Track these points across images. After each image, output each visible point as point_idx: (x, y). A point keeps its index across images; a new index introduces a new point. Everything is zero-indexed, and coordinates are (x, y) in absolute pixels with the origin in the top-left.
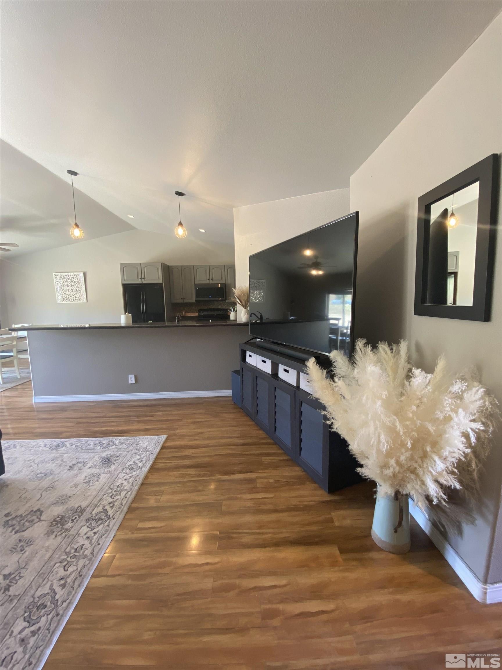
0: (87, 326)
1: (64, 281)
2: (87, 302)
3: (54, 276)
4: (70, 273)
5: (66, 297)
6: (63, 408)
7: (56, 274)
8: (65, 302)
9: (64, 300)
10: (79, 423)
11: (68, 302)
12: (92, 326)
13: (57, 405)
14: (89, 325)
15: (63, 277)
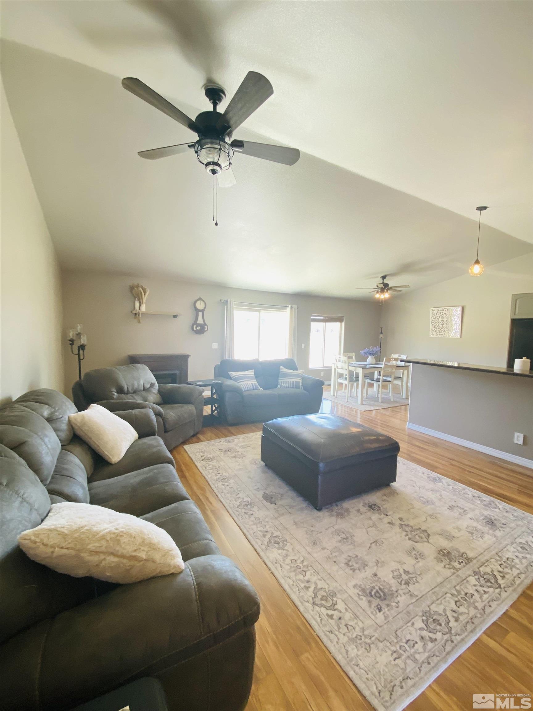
0: (456, 364)
1: (440, 315)
2: (461, 337)
3: (431, 311)
4: (447, 308)
5: (440, 332)
6: (434, 443)
7: (433, 309)
8: (437, 337)
9: (437, 334)
10: (451, 464)
11: (440, 336)
12: (461, 365)
13: (428, 437)
14: (459, 364)
15: (439, 312)
